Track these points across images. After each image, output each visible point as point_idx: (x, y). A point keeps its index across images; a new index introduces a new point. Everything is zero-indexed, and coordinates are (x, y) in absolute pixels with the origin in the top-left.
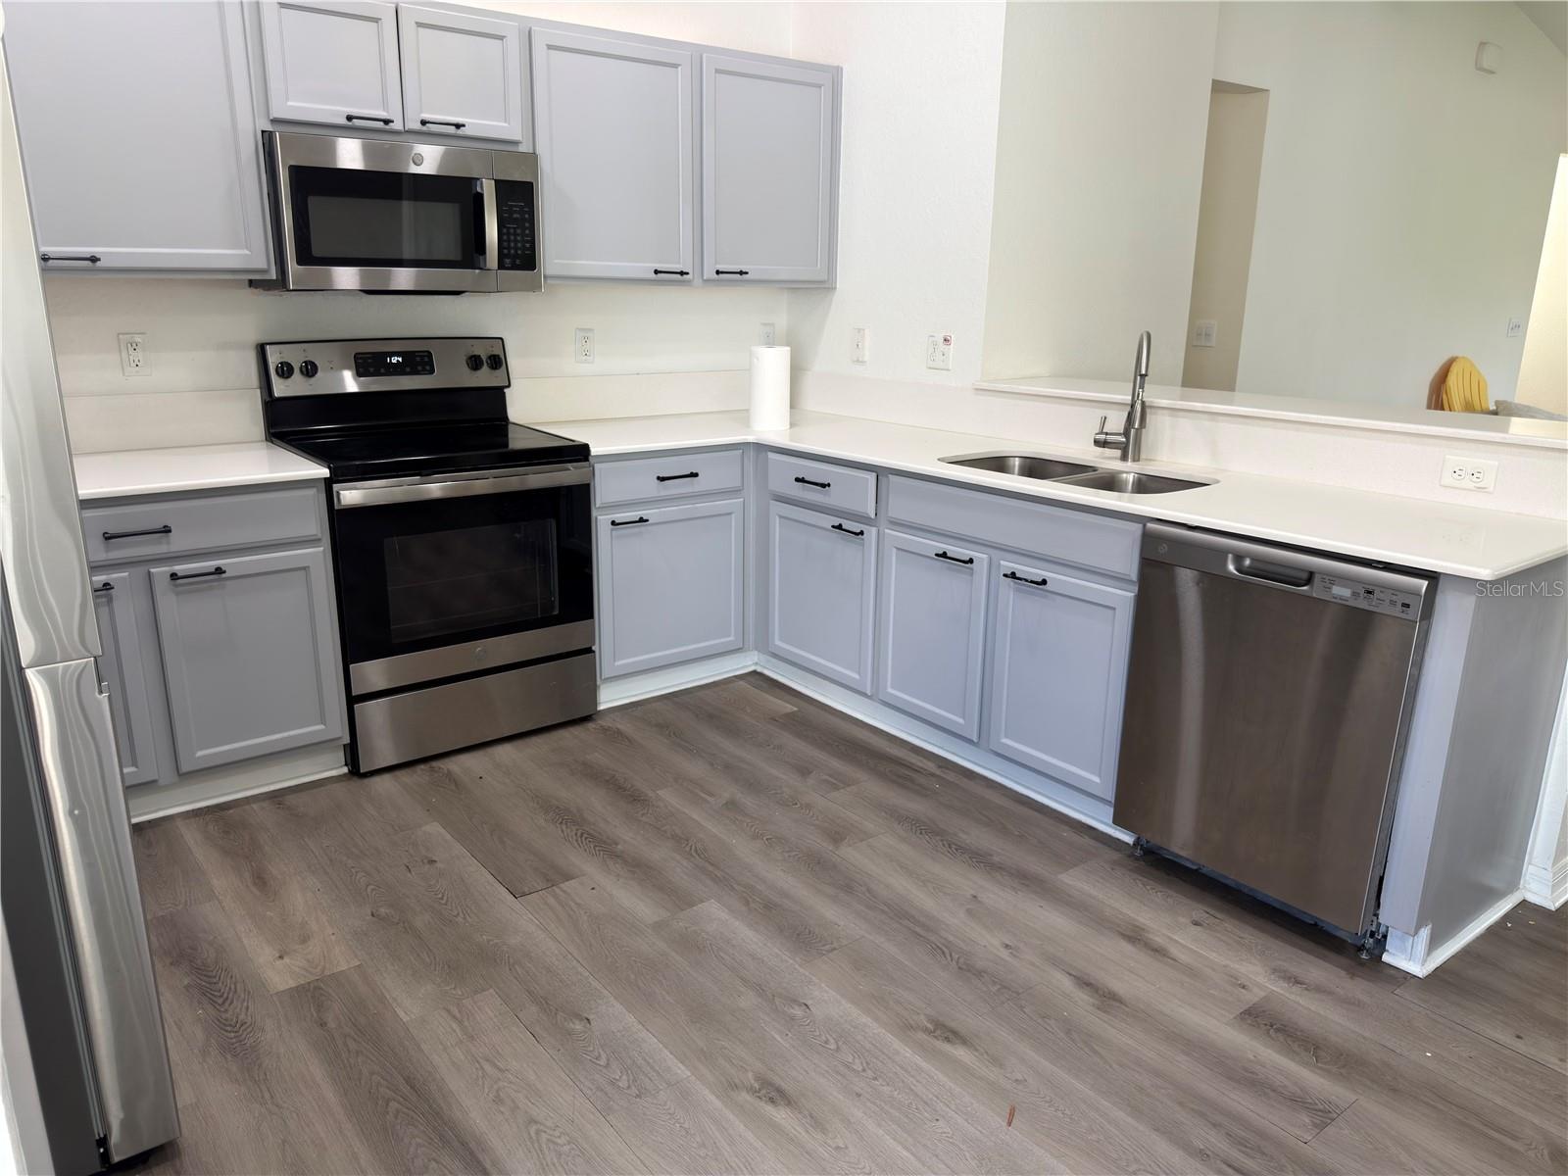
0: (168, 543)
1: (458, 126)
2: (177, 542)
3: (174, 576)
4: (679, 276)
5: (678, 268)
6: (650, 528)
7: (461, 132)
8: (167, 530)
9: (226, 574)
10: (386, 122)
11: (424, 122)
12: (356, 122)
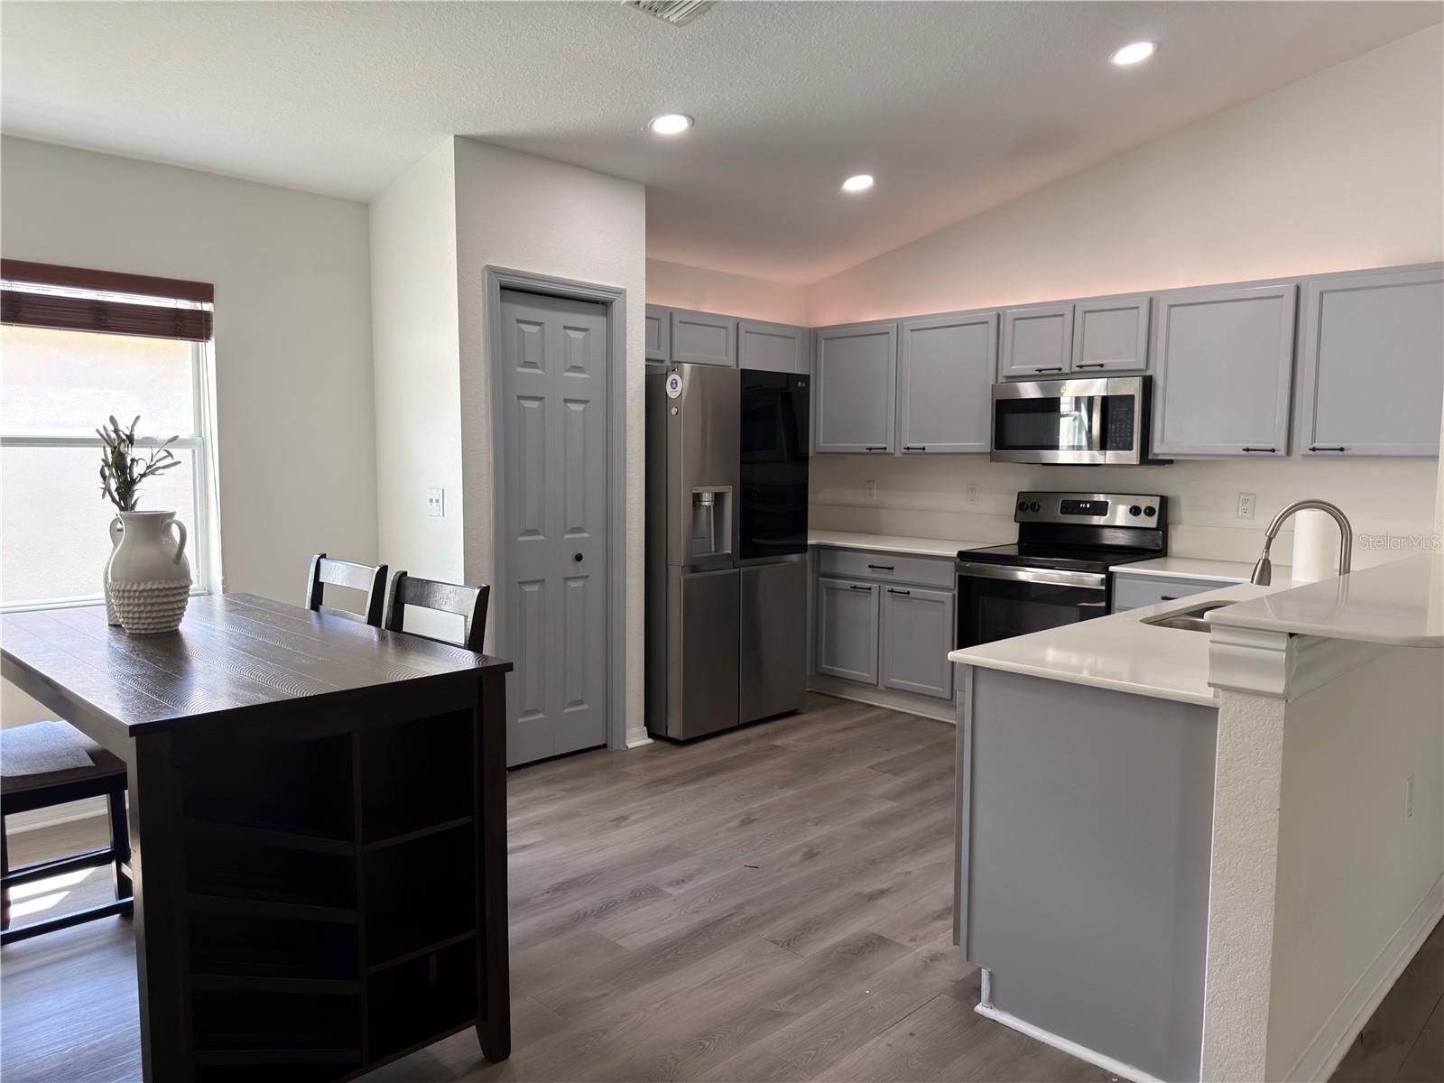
0: (892, 575)
1: (1102, 366)
2: (896, 576)
3: (892, 591)
4: (1270, 452)
7: (1103, 369)
8: (891, 568)
9: (911, 595)
10: (1060, 369)
11: (1081, 367)
12: (1043, 372)
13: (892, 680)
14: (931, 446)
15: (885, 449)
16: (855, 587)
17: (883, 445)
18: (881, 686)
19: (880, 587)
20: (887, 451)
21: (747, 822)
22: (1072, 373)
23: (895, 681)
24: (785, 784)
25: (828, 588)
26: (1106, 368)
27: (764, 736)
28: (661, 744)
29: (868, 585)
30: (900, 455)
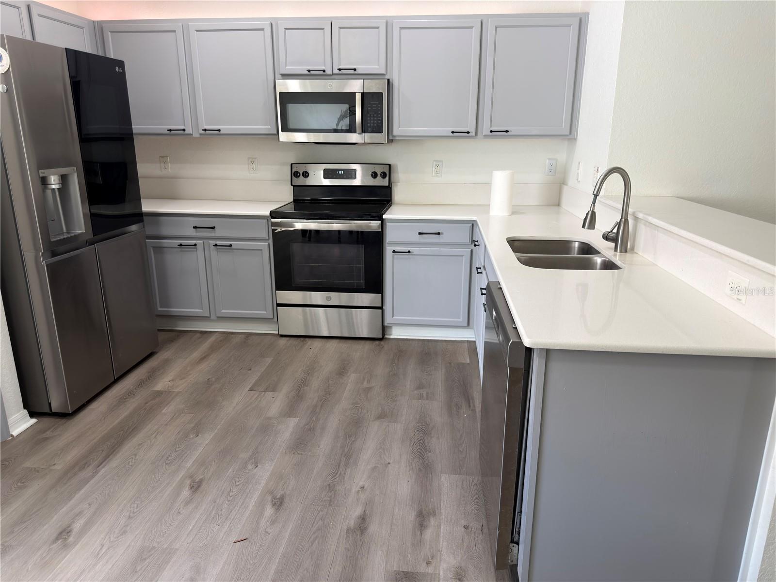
0: (215, 233)
1: (355, 70)
2: (218, 233)
3: (216, 245)
4: (466, 134)
5: (466, 130)
6: (411, 256)
8: (213, 228)
9: (233, 247)
10: (324, 71)
11: (340, 70)
12: (312, 72)
13: (223, 311)
14: (225, 128)
15: (184, 130)
16: (181, 245)
17: (182, 127)
18: (213, 317)
19: (203, 242)
20: (186, 132)
21: (196, 487)
22: (333, 74)
23: (225, 312)
24: (197, 430)
25: (154, 247)
26: (358, 71)
27: (141, 384)
28: (47, 421)
29: (193, 242)
30: (198, 136)
